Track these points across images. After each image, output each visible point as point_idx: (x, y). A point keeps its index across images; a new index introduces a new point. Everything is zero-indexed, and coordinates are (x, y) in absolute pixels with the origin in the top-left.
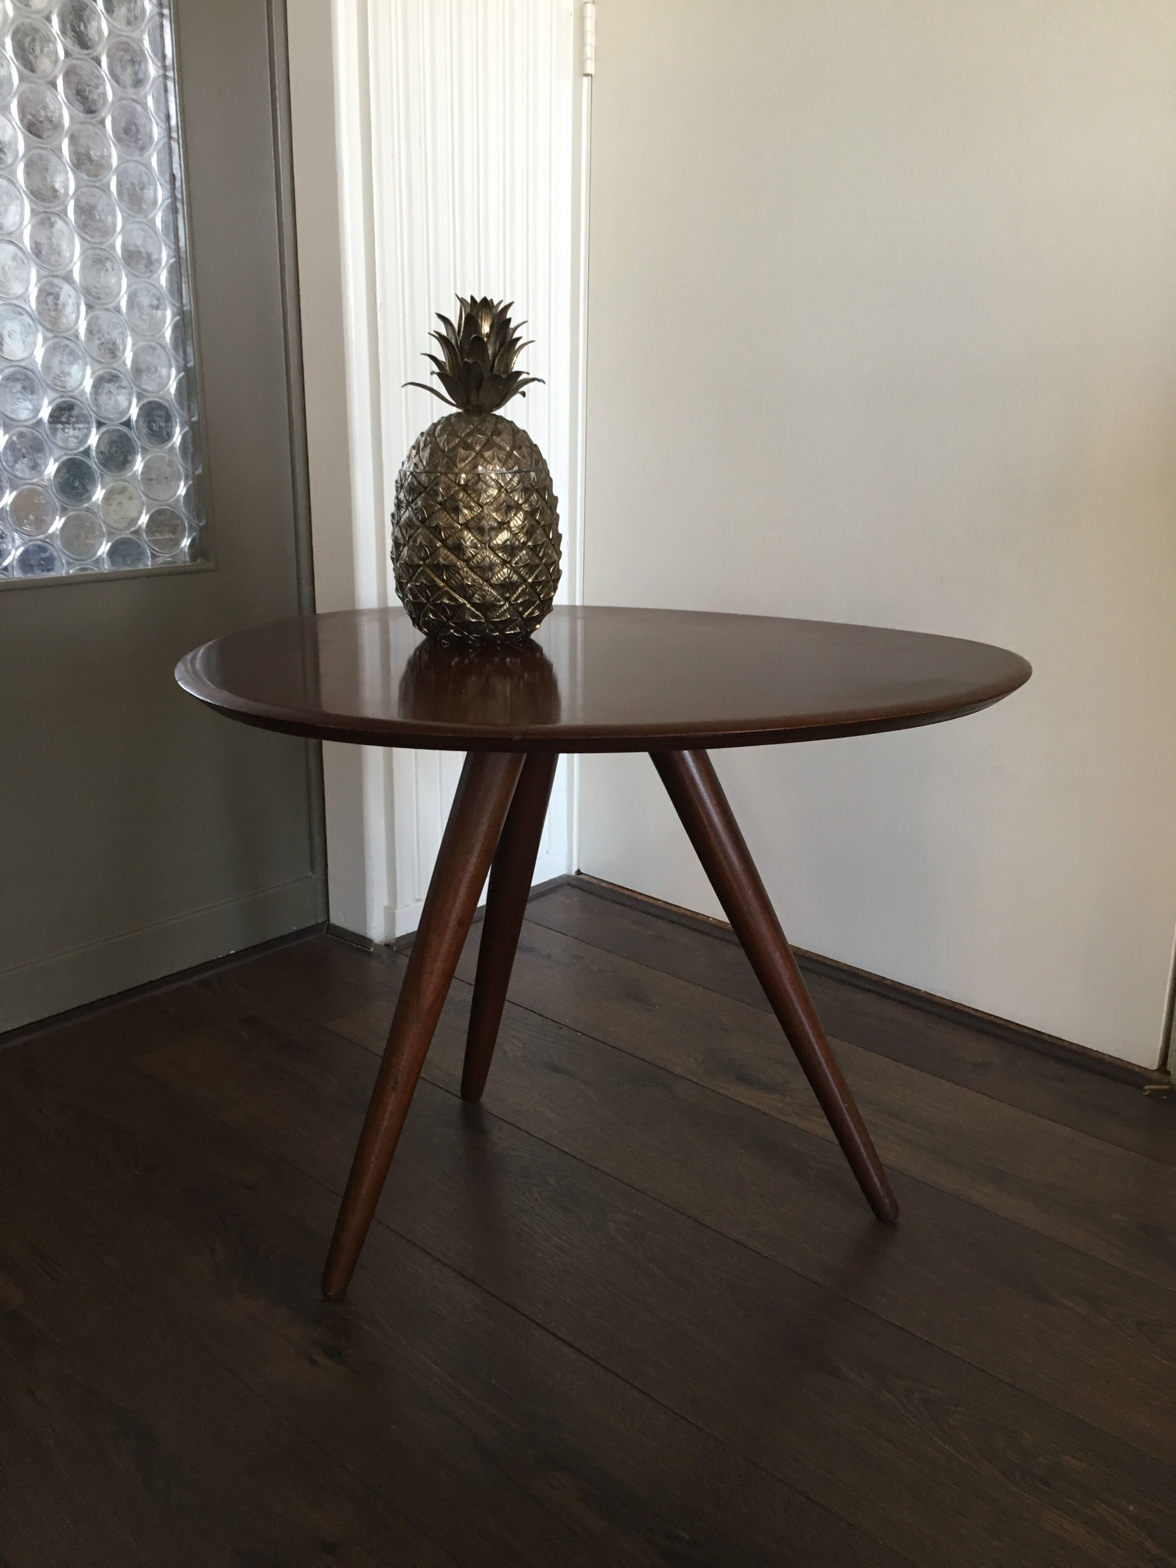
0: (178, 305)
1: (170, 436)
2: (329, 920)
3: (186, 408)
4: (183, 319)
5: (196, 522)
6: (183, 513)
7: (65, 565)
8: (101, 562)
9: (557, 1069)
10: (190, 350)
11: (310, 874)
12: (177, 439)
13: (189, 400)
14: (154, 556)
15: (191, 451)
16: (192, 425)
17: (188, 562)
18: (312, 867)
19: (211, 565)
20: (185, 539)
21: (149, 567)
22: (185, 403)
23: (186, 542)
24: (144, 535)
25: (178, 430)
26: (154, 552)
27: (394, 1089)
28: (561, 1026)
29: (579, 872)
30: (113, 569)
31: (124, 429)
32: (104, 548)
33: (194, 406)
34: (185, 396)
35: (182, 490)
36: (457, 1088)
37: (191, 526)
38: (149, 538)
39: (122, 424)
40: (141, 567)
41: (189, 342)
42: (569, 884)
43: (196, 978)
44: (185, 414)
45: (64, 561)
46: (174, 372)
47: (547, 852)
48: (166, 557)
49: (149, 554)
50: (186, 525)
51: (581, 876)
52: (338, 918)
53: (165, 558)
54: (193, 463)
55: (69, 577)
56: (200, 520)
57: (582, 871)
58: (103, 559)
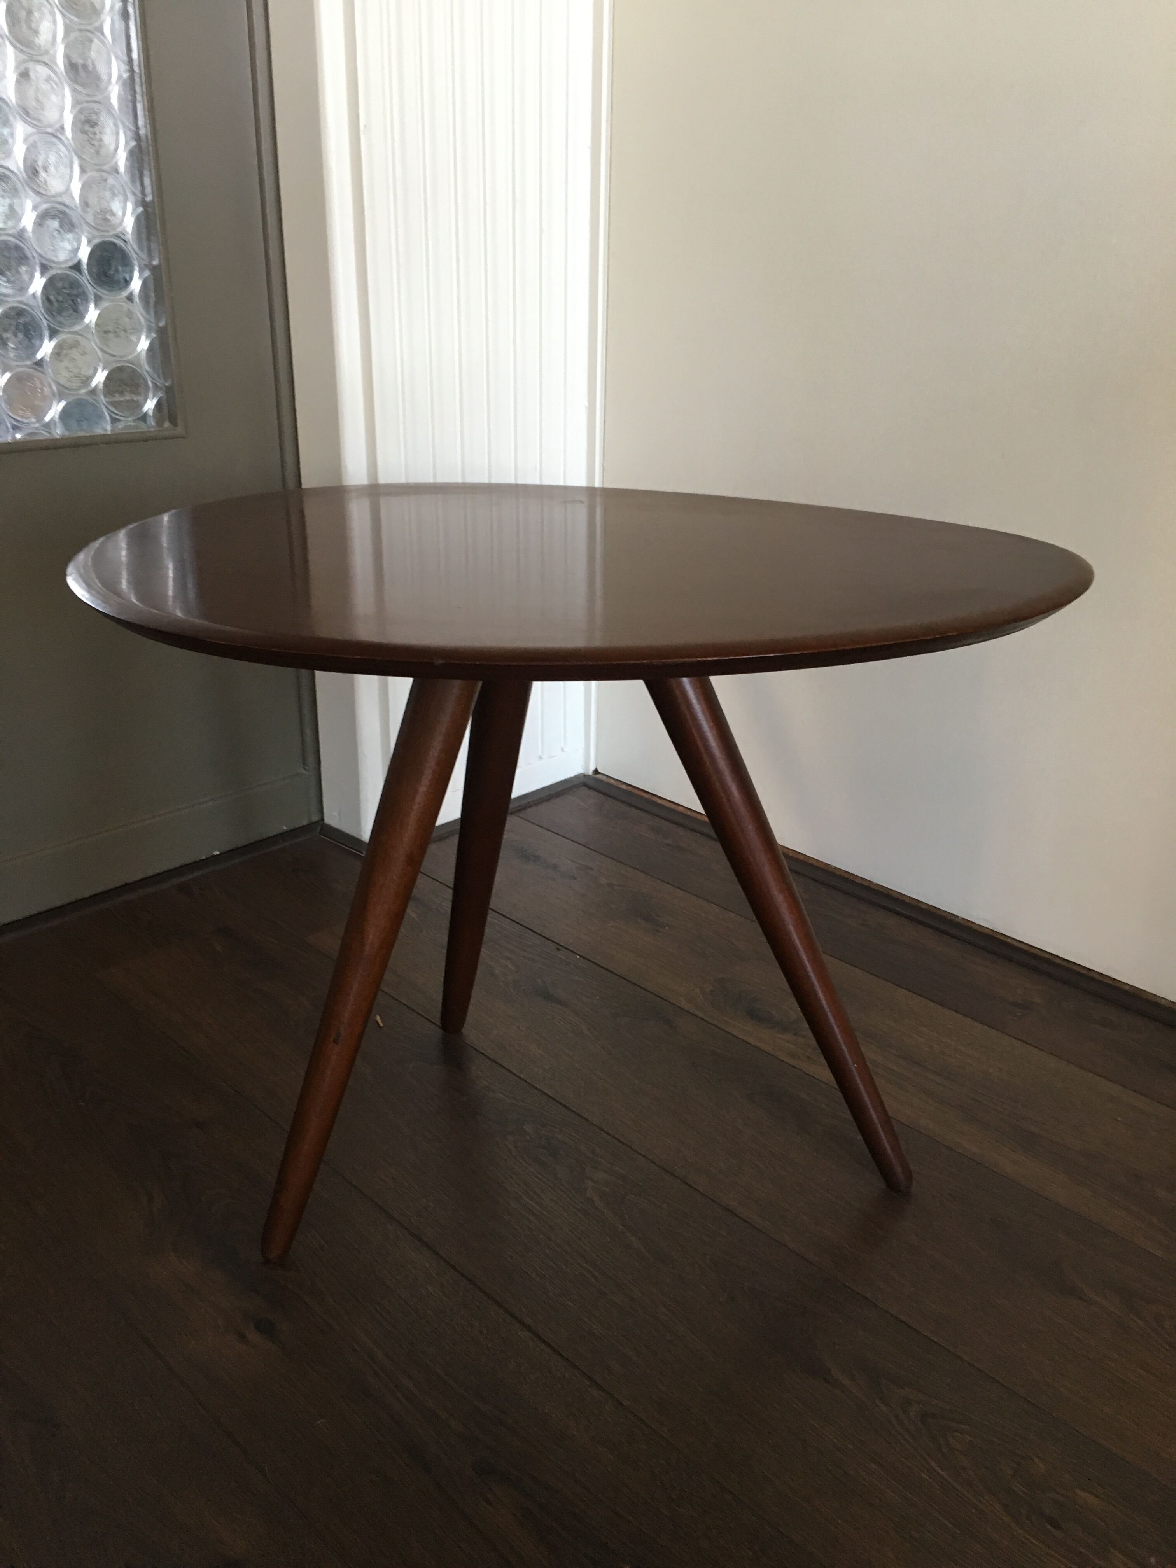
0: (133, 128)
1: (127, 283)
2: (323, 819)
3: (146, 250)
4: (139, 146)
5: (162, 381)
6: (147, 371)
7: (11, 430)
8: (52, 426)
9: (548, 997)
10: (147, 181)
11: (302, 771)
12: (136, 285)
13: (148, 239)
14: (114, 421)
15: (152, 300)
16: (154, 270)
17: (153, 427)
18: (304, 760)
19: (179, 430)
20: (149, 401)
21: (109, 433)
22: (145, 244)
23: (150, 405)
24: (102, 397)
25: (136, 274)
26: (114, 416)
27: (335, 1042)
28: (560, 947)
29: (596, 772)
30: (67, 434)
31: (75, 274)
32: (55, 410)
33: (154, 246)
34: (144, 236)
35: (144, 344)
36: (436, 1015)
37: (156, 386)
38: (108, 399)
39: (71, 267)
40: (99, 431)
41: (146, 173)
42: (585, 785)
43: (175, 881)
44: (144, 256)
45: (9, 426)
46: (130, 206)
47: (563, 750)
48: (130, 421)
49: (108, 418)
50: (150, 383)
51: (598, 776)
52: (333, 817)
53: (127, 423)
54: (156, 313)
55: (17, 443)
56: (166, 379)
57: (599, 770)
58: (55, 424)
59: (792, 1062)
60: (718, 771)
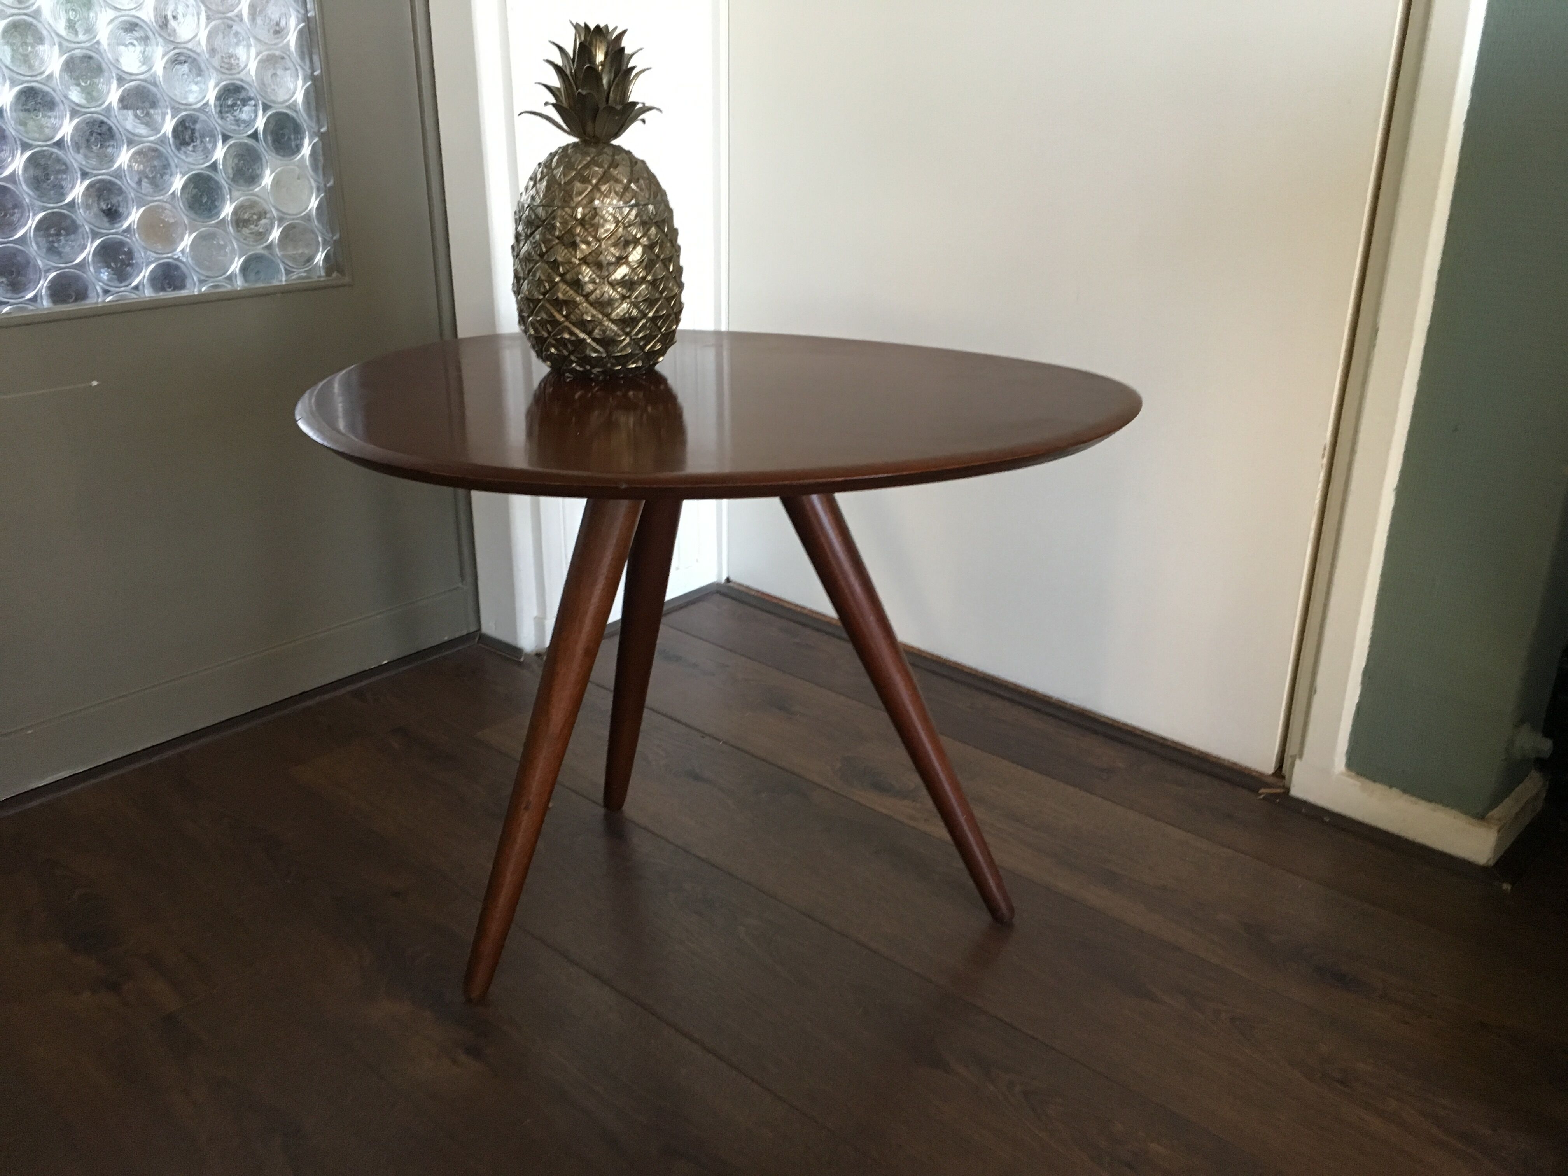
0: (303, 12)
1: (298, 148)
2: (480, 629)
3: (315, 119)
4: (308, 26)
5: (331, 235)
6: (316, 226)
7: (197, 283)
8: (233, 279)
9: (697, 777)
10: (316, 58)
11: (460, 585)
12: (306, 150)
13: (317, 110)
14: (288, 272)
15: (321, 164)
16: (322, 136)
17: (323, 277)
18: (462, 576)
19: (347, 279)
20: (320, 254)
21: (284, 283)
22: (314, 113)
23: (320, 257)
24: (277, 250)
25: (306, 141)
26: (289, 268)
27: (526, 808)
28: (704, 735)
29: (728, 580)
30: (246, 285)
31: (251, 142)
32: (236, 266)
33: (323, 117)
34: (313, 104)
35: (314, 203)
36: (600, 796)
37: (324, 240)
38: (282, 253)
39: (249, 136)
40: (275, 283)
41: (315, 50)
42: (718, 592)
43: (350, 688)
44: (313, 124)
45: (195, 279)
46: (300, 82)
47: (697, 561)
48: (301, 273)
49: (283, 270)
50: (320, 239)
51: (731, 584)
52: (490, 627)
53: (299, 273)
54: (324, 174)
55: (201, 295)
56: (333, 233)
57: (732, 578)
58: (236, 275)
59: (912, 823)
60: (843, 572)
